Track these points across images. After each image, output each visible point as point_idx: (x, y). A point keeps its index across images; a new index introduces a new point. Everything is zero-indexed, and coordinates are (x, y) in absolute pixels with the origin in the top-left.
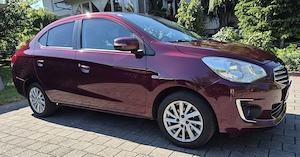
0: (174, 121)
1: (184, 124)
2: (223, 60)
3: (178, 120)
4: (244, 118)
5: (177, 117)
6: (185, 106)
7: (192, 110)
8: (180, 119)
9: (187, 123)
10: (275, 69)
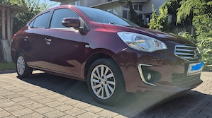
0: (98, 81)
1: (104, 84)
2: (131, 34)
3: (100, 81)
4: (144, 80)
5: (99, 78)
6: (105, 69)
7: (109, 73)
8: (102, 79)
9: (106, 83)
10: (176, 46)
